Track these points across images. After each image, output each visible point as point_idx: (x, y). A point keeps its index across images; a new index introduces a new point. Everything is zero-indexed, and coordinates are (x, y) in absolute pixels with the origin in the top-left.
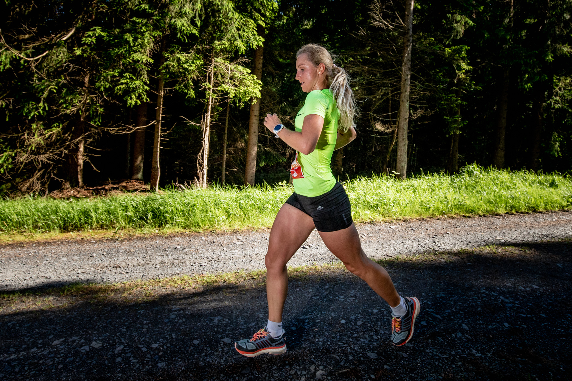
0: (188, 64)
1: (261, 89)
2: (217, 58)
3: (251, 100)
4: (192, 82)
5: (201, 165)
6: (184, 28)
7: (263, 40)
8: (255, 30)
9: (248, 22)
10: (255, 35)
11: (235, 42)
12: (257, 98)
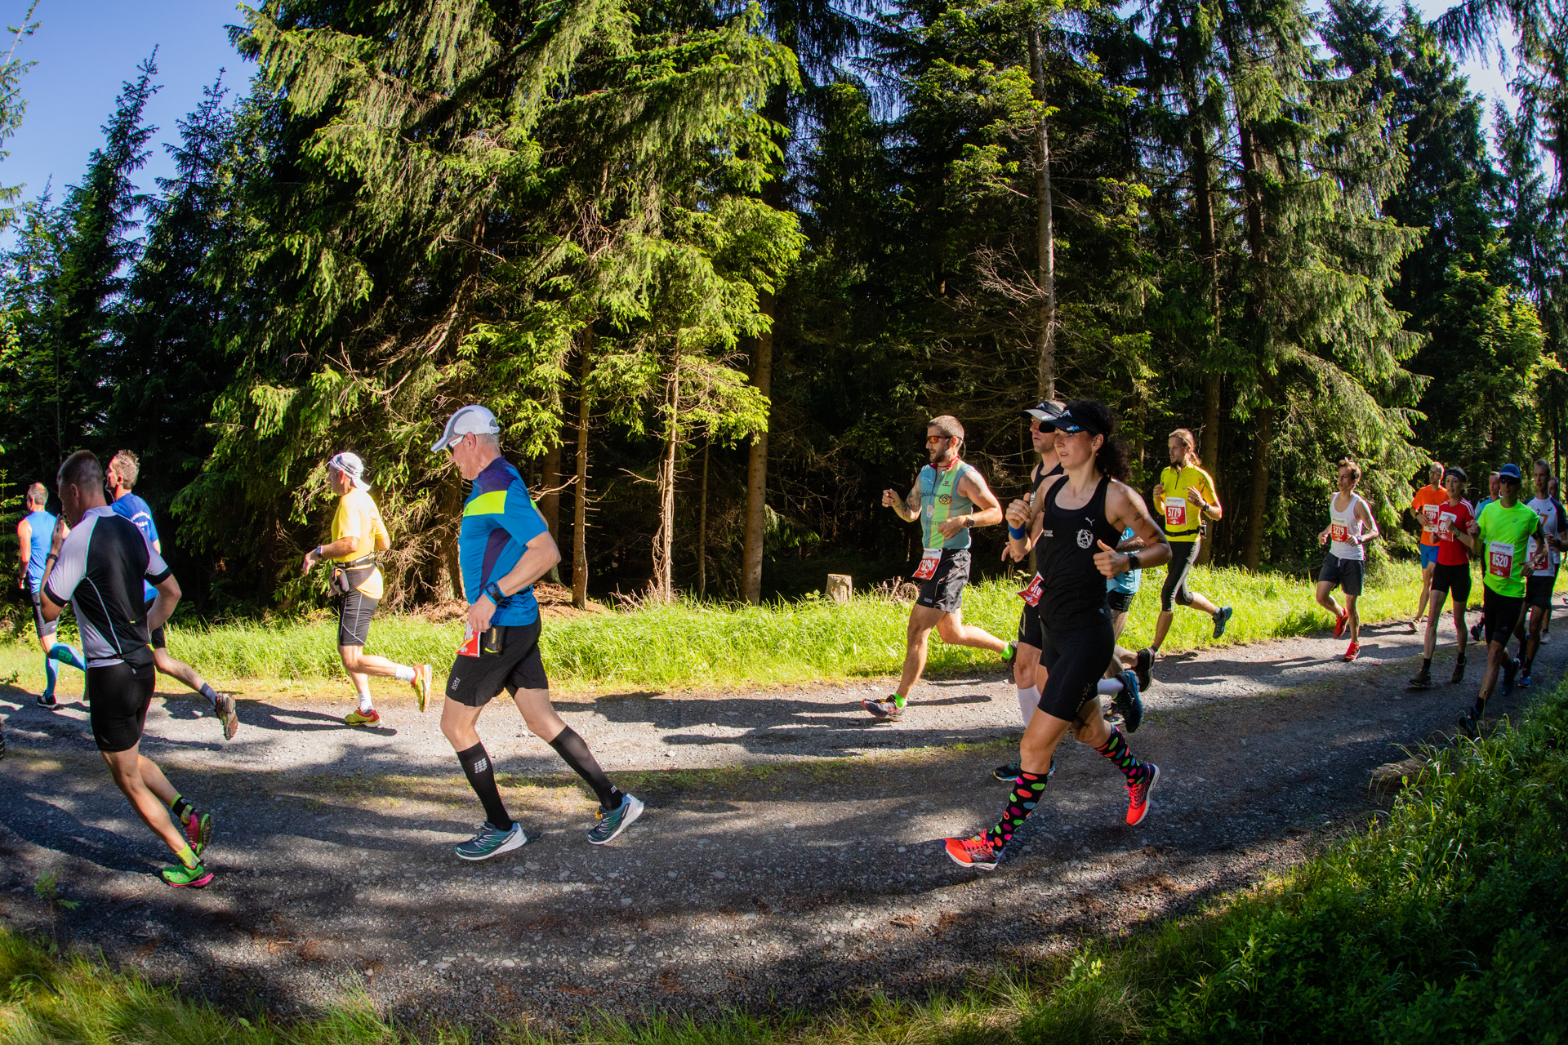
0: (632, 374)
1: (767, 414)
2: (685, 356)
3: (749, 437)
4: (640, 404)
5: (659, 558)
6: (624, 309)
7: (771, 321)
8: (756, 302)
9: (743, 288)
10: (755, 312)
11: (717, 329)
12: (760, 432)
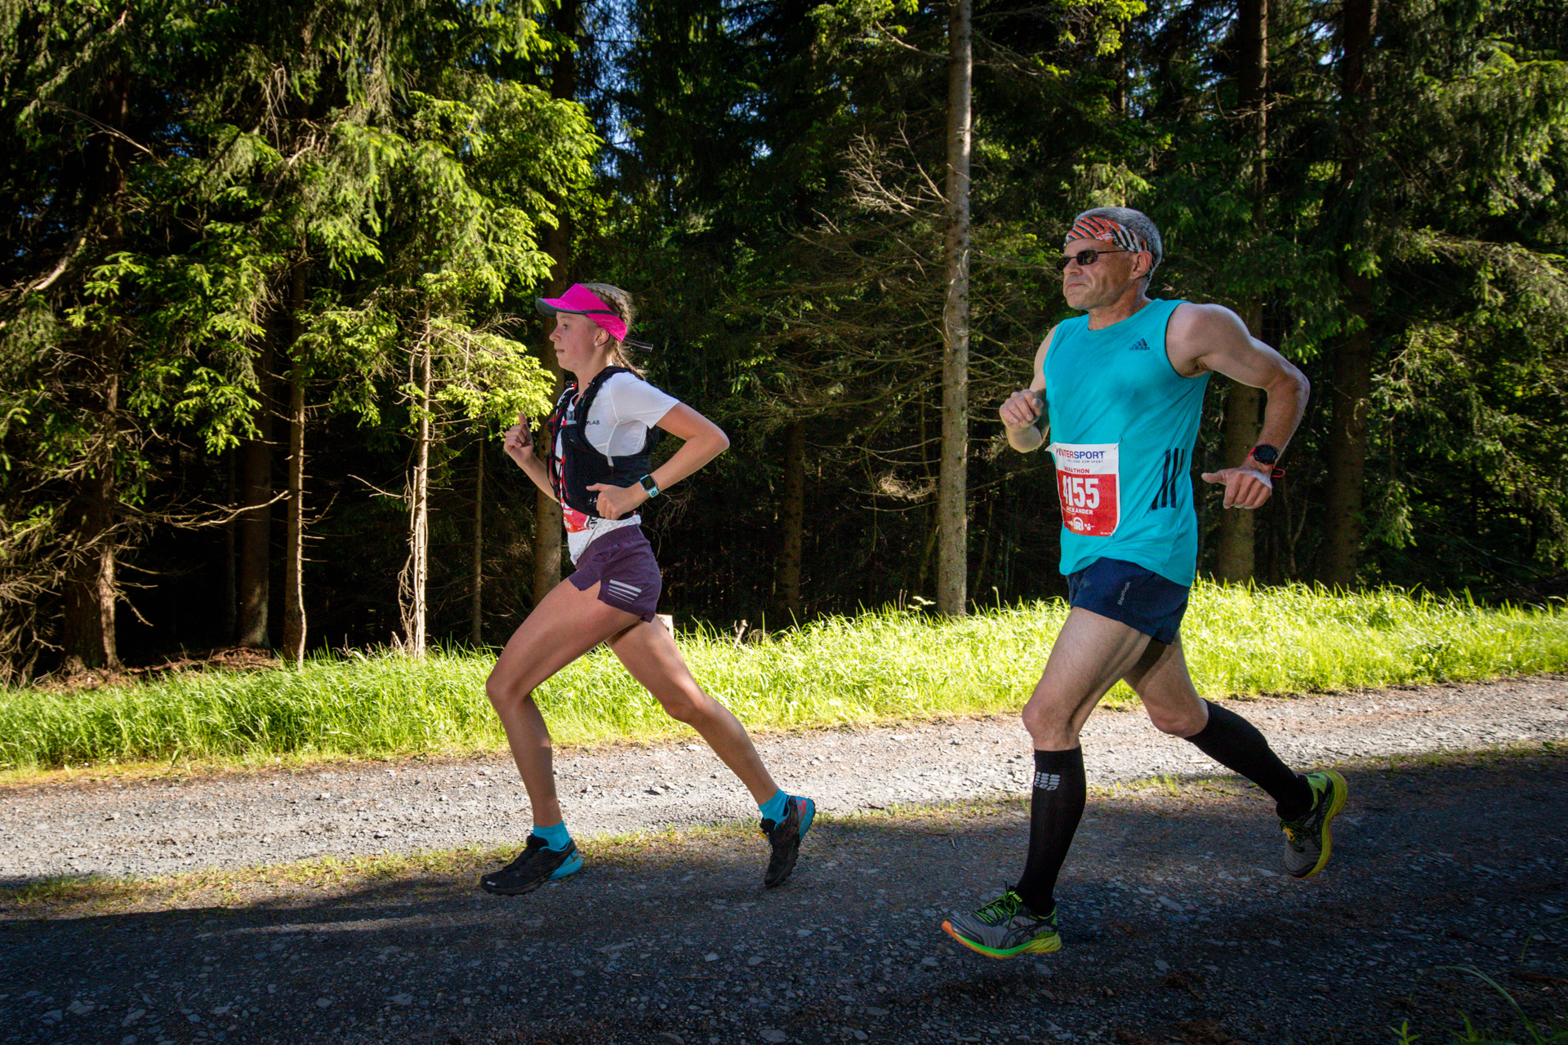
0: (359, 337)
1: (550, 391)
2: (436, 317)
4: (374, 384)
5: (407, 601)
6: (345, 243)
7: (550, 261)
8: (532, 237)
9: (513, 216)
10: (531, 249)
11: (477, 272)
